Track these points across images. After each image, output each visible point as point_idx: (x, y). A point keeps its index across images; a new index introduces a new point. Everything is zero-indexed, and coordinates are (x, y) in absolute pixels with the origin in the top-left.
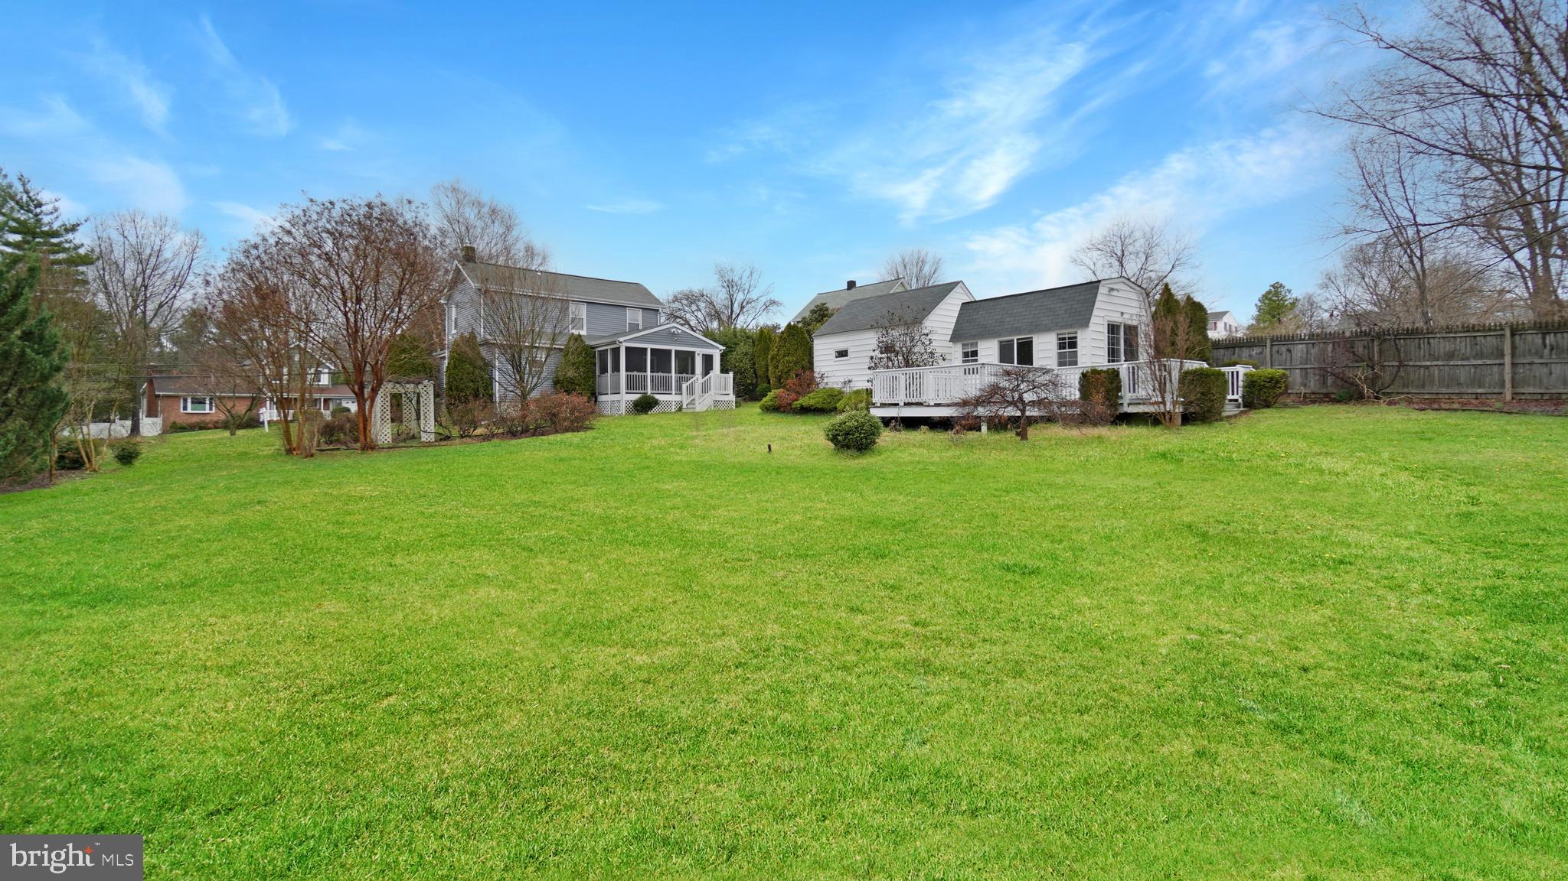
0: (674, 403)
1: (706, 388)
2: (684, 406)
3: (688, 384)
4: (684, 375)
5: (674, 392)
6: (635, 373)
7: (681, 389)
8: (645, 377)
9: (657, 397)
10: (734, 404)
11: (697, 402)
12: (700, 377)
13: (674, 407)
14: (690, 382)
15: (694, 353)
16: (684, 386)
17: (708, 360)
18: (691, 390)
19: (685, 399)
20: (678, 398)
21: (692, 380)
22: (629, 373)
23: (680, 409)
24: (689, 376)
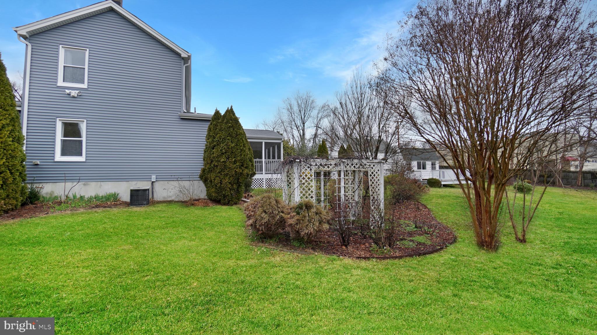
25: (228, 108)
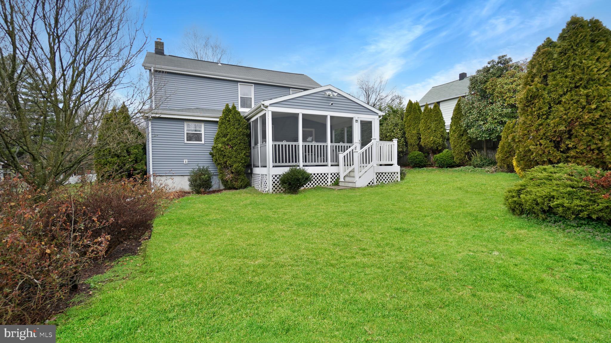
0: (329, 176)
1: (366, 158)
2: (342, 179)
3: (345, 153)
4: (341, 144)
5: (329, 163)
6: (284, 143)
7: (337, 159)
8: (296, 147)
9: (310, 170)
10: (399, 175)
11: (357, 174)
12: (359, 146)
13: (329, 180)
14: (347, 152)
15: (352, 119)
16: (341, 156)
17: (366, 127)
18: (349, 162)
19: (342, 170)
20: (334, 170)
21: (350, 150)
22: (277, 143)
23: (337, 183)
24: (346, 144)
25: (227, 105)
